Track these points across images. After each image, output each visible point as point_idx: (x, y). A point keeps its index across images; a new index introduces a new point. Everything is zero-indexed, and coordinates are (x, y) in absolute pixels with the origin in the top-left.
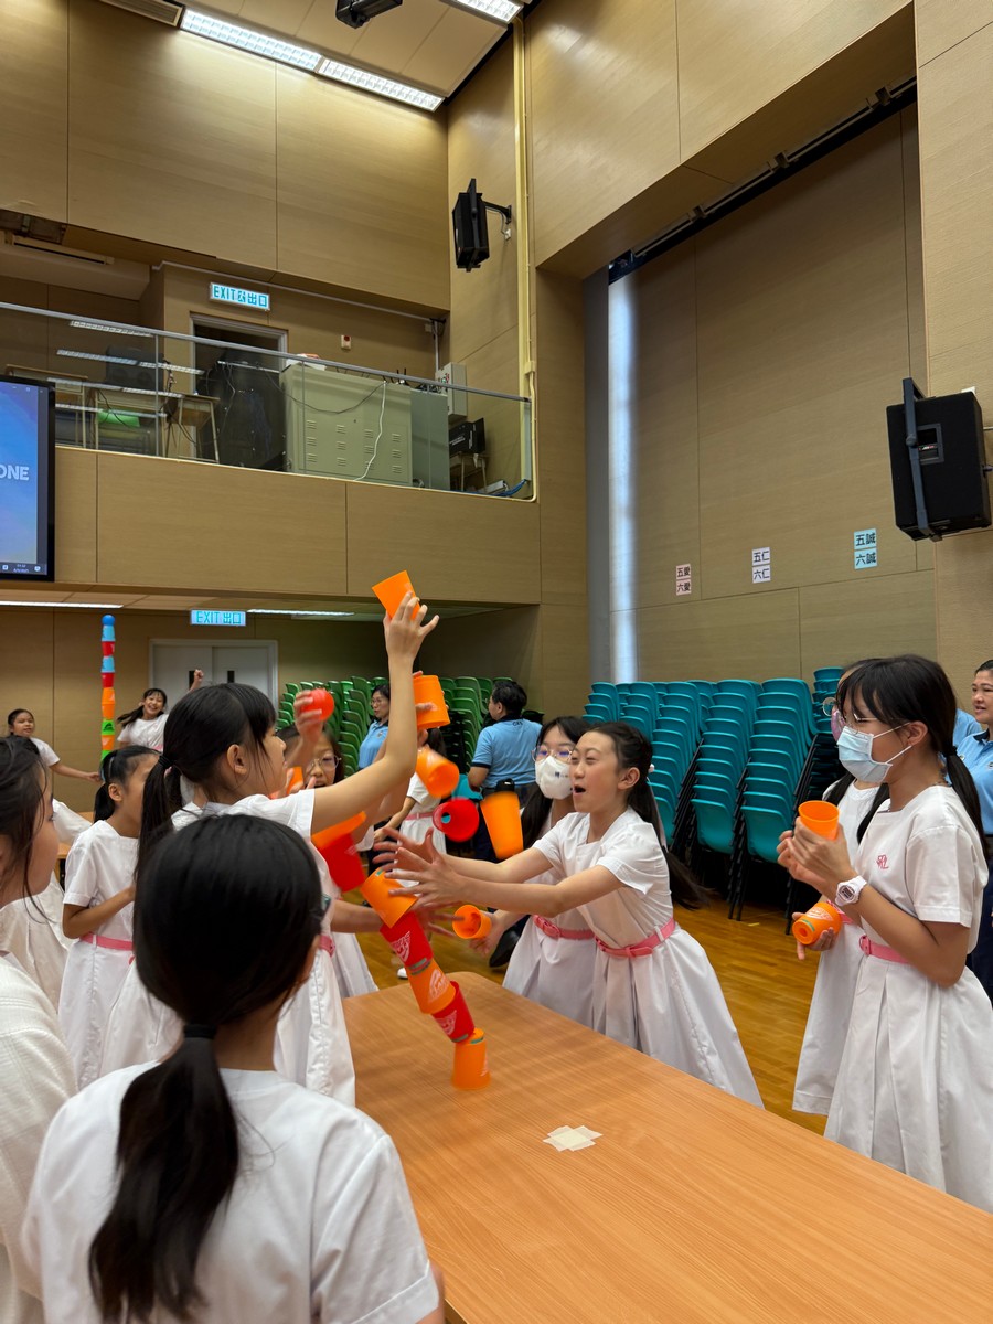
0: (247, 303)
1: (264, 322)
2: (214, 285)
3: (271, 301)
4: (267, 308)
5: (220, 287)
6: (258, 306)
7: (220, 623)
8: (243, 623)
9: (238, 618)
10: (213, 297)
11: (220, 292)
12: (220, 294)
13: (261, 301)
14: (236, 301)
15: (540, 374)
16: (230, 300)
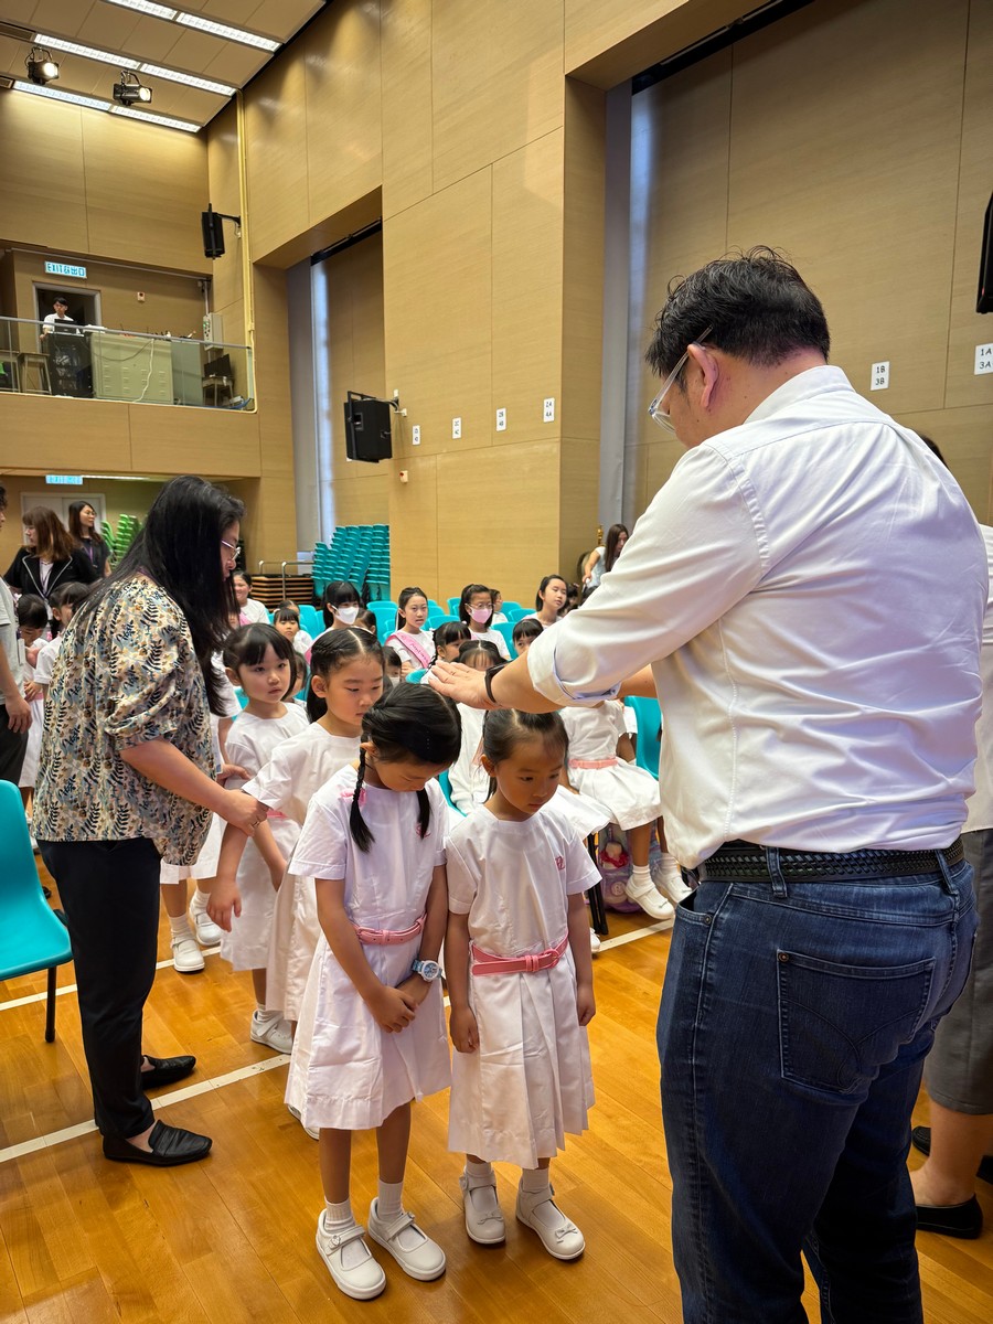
0: (70, 274)
1: (83, 286)
2: (47, 263)
3: (87, 271)
4: (85, 276)
5: (51, 264)
6: (78, 275)
7: (66, 483)
8: (81, 483)
9: (78, 480)
10: (47, 271)
11: (53, 268)
12: (51, 269)
13: (80, 272)
14: (63, 273)
15: (257, 332)
16: (59, 273)
